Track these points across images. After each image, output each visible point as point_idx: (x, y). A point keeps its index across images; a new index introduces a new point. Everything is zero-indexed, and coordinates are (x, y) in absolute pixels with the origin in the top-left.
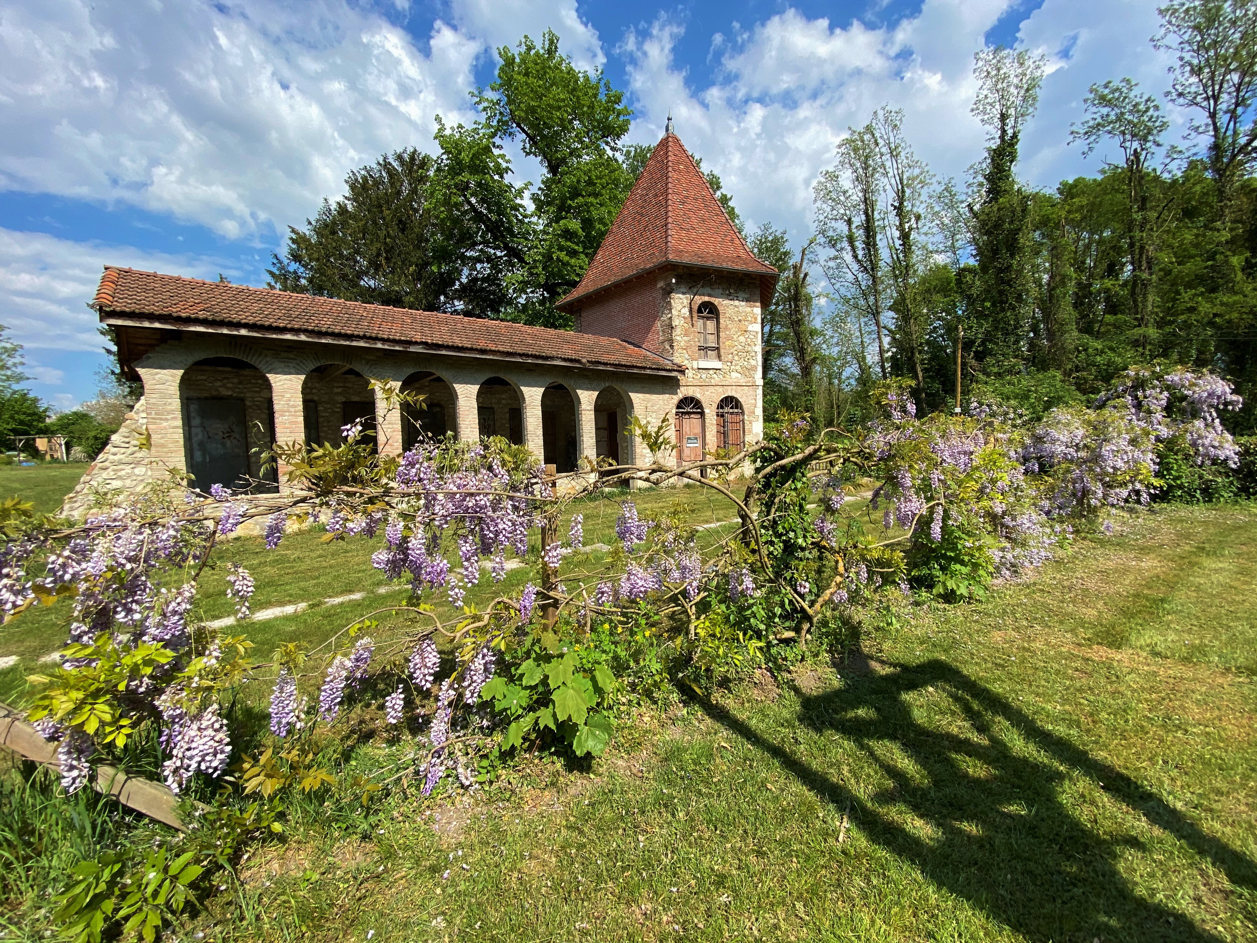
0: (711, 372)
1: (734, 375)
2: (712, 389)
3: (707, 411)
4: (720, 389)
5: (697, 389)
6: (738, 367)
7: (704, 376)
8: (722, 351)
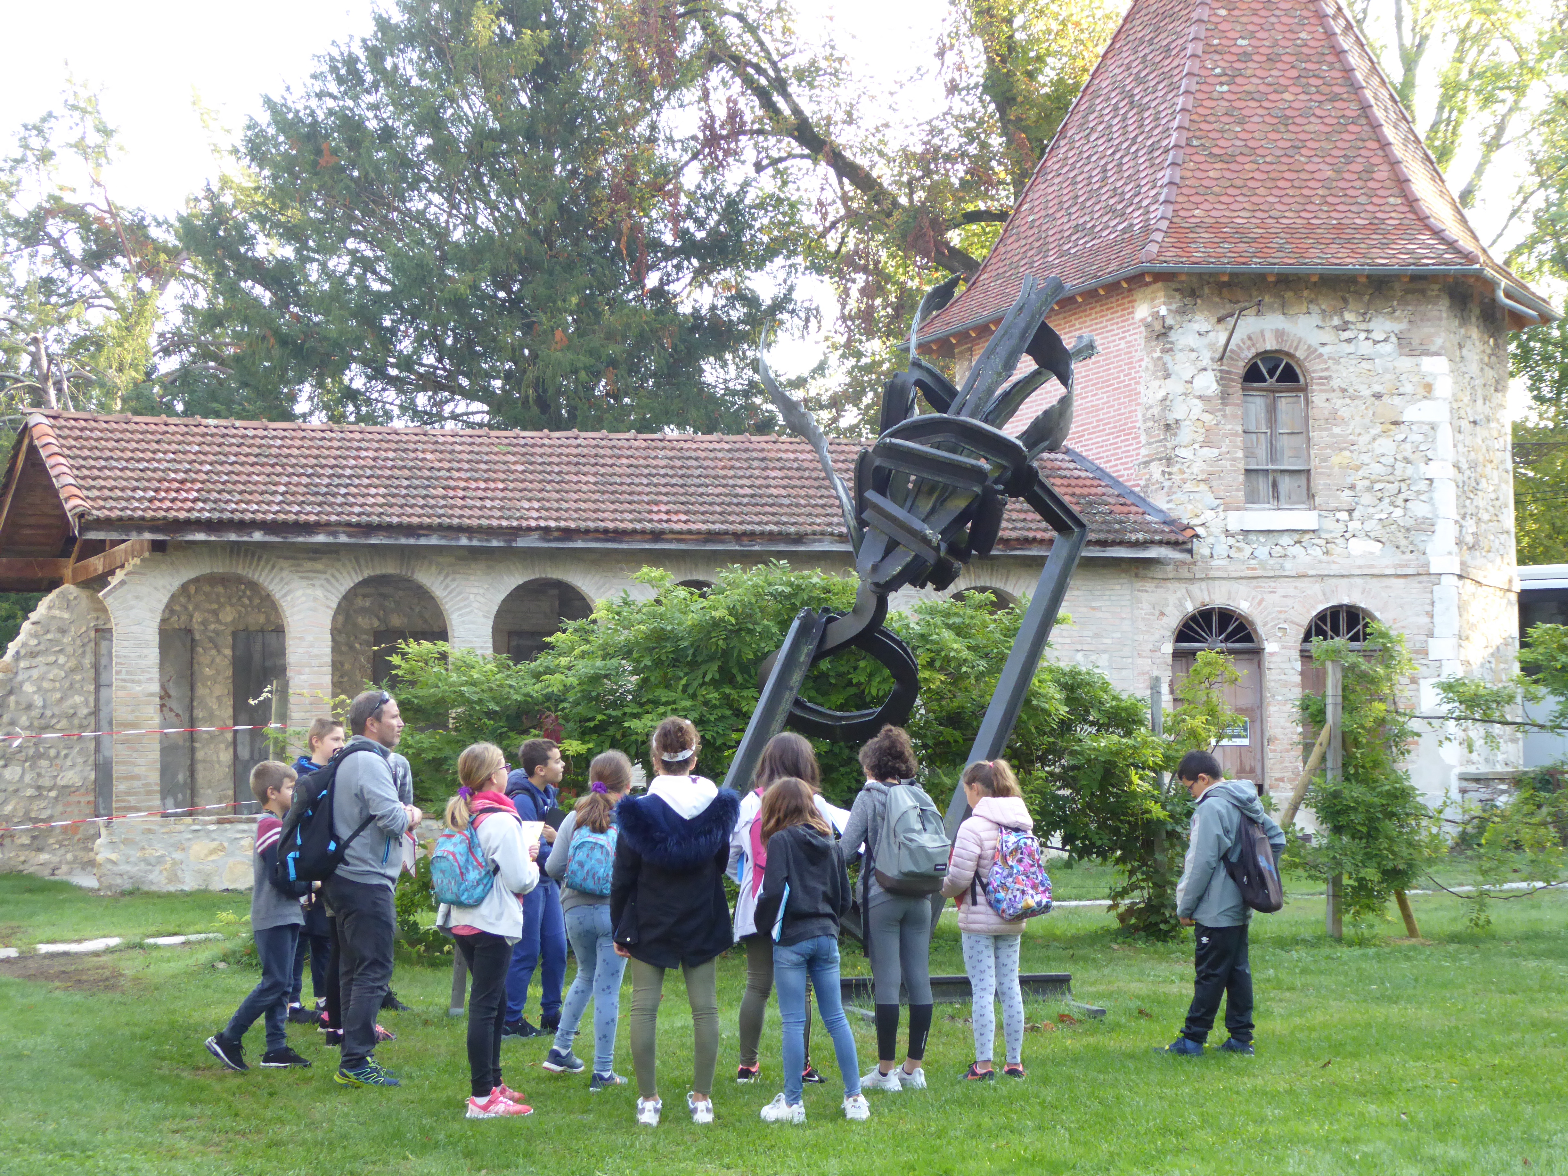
0: (1286, 540)
1: (1359, 547)
2: (1285, 587)
3: (1270, 647)
4: (1314, 589)
5: (1242, 588)
6: (1369, 525)
7: (1262, 552)
8: (1319, 483)
